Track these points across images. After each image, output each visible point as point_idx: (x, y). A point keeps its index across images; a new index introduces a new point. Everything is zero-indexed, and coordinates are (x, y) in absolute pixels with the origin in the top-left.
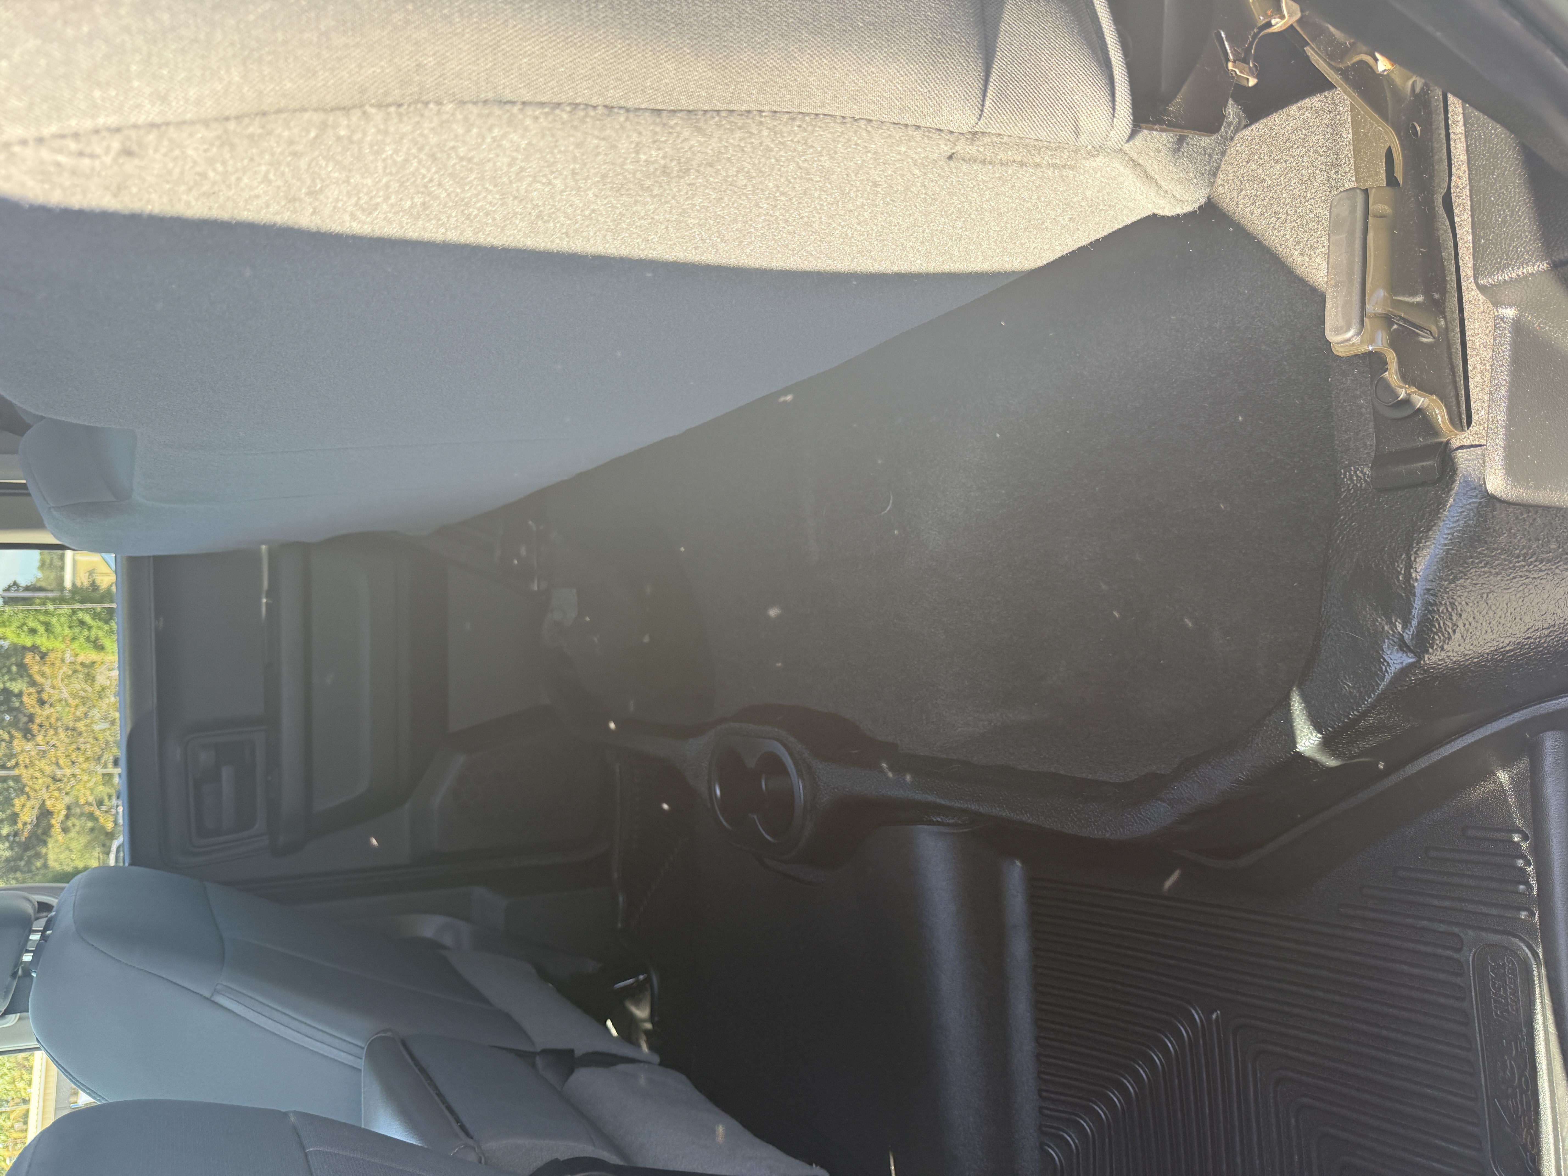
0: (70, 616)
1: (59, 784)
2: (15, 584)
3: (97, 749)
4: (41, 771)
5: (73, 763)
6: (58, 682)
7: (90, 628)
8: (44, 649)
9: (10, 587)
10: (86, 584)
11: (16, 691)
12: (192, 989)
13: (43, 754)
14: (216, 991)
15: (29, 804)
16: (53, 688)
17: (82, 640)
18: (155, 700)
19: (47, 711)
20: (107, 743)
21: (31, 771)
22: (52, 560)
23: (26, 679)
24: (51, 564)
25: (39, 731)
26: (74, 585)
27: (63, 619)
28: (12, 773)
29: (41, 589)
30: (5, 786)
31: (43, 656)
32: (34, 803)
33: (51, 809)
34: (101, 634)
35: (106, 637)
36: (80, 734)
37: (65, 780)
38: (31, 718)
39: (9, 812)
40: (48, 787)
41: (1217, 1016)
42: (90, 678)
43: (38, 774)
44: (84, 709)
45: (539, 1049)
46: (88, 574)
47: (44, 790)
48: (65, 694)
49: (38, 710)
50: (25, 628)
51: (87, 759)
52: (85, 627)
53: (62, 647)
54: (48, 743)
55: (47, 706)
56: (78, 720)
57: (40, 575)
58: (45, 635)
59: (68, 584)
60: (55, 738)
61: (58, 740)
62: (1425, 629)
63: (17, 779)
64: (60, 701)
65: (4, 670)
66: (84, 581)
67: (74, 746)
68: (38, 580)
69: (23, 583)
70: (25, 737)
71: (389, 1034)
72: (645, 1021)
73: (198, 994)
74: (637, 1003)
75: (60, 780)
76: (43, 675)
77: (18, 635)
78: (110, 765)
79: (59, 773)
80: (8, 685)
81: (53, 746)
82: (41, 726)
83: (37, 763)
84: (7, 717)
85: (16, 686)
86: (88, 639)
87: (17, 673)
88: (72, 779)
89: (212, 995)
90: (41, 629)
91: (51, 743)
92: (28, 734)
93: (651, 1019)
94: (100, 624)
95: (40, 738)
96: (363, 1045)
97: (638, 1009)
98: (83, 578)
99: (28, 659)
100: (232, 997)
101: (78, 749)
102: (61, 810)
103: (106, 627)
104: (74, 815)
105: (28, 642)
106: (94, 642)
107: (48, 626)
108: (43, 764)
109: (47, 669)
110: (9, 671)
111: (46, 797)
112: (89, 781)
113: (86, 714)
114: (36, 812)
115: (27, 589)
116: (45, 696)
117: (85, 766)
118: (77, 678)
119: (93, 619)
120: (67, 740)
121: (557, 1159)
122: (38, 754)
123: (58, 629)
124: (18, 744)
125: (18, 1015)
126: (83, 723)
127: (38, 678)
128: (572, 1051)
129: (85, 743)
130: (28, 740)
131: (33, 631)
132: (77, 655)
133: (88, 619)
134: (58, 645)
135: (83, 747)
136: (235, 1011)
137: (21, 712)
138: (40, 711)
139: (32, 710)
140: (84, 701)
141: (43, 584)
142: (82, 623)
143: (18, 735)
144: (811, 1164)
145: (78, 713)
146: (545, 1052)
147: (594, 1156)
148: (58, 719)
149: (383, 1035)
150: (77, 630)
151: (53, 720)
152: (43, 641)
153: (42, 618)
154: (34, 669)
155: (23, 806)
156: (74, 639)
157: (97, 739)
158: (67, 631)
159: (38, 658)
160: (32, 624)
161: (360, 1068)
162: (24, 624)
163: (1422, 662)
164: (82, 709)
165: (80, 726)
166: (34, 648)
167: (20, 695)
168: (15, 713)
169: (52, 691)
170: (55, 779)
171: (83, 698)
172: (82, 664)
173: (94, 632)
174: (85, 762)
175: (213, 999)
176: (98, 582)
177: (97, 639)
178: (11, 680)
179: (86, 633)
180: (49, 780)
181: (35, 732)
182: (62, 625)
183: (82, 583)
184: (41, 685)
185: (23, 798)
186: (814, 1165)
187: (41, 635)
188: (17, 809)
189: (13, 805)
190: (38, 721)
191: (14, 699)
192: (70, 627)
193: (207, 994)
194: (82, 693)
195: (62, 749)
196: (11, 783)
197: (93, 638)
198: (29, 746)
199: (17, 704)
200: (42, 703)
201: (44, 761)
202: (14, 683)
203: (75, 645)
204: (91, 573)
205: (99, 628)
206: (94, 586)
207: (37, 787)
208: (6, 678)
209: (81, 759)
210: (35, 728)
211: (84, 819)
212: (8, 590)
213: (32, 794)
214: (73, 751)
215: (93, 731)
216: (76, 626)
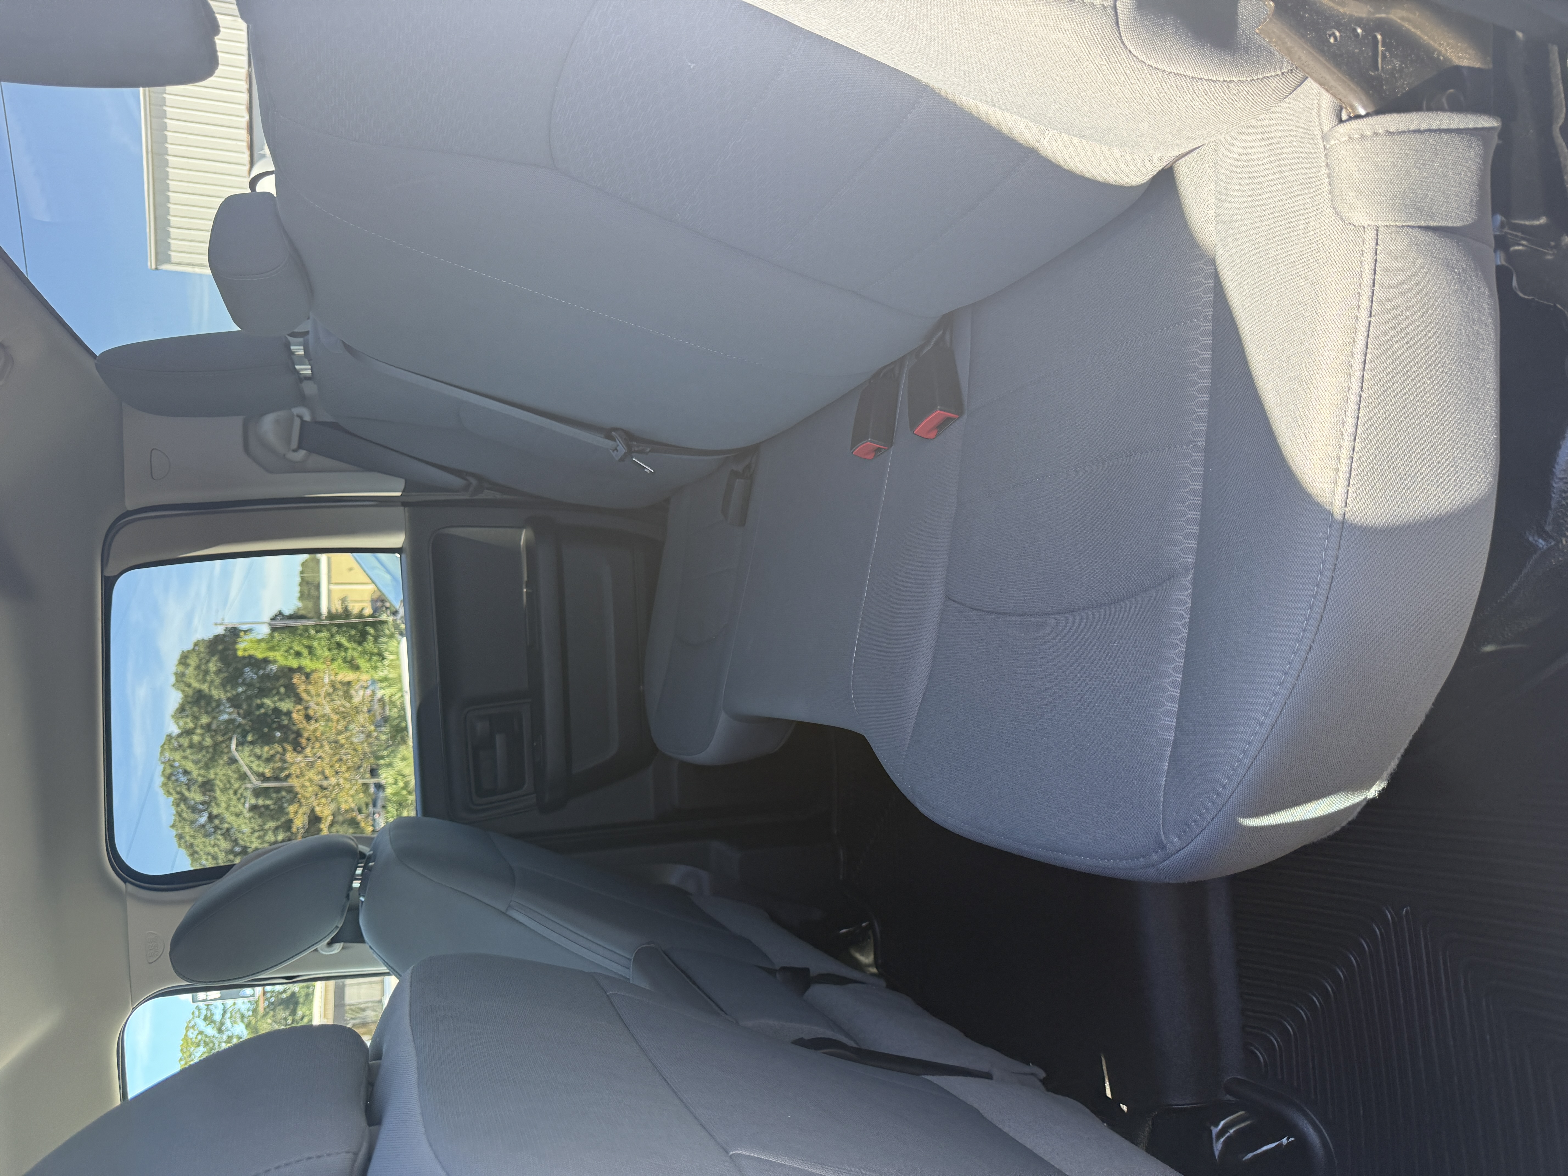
0: (329, 639)
1: (326, 792)
2: (280, 613)
3: (356, 759)
4: (310, 780)
5: (337, 773)
6: (321, 700)
7: (346, 649)
8: (308, 670)
9: (276, 616)
10: (340, 610)
11: (285, 710)
12: (491, 905)
13: (311, 765)
14: (510, 907)
15: (301, 811)
16: (318, 704)
17: (340, 661)
18: (438, 679)
19: (312, 726)
20: (365, 754)
21: (301, 780)
22: (309, 591)
23: (293, 699)
24: (309, 595)
25: (307, 745)
26: (329, 612)
27: (323, 642)
28: (285, 784)
29: (302, 617)
30: (280, 795)
31: (308, 676)
32: (305, 809)
33: (319, 814)
34: (356, 654)
35: (360, 658)
36: (342, 746)
37: (331, 788)
38: (299, 734)
39: (283, 819)
40: (316, 795)
41: (1407, 912)
42: (348, 696)
43: (307, 784)
44: (345, 723)
45: (778, 967)
46: (340, 602)
47: (314, 797)
48: (328, 710)
49: (304, 724)
50: (292, 652)
51: (348, 769)
52: (342, 649)
53: (324, 667)
54: (314, 755)
55: (313, 721)
56: (339, 733)
57: (300, 604)
58: (309, 657)
59: (324, 611)
60: (321, 750)
61: (324, 752)
62: (1560, 514)
63: (290, 790)
64: (323, 716)
65: (274, 692)
66: (337, 607)
67: (337, 757)
68: (299, 609)
69: (287, 612)
70: (295, 750)
71: (653, 945)
72: (869, 965)
73: (495, 908)
74: (862, 951)
75: (326, 789)
76: (308, 692)
77: (286, 658)
78: (368, 775)
79: (325, 783)
80: (278, 704)
81: (319, 757)
82: (308, 739)
83: (307, 773)
84: (278, 734)
85: (285, 706)
86: (345, 660)
87: (285, 694)
88: (336, 787)
89: (507, 910)
90: (305, 652)
91: (318, 755)
92: (298, 748)
93: (876, 964)
94: (355, 645)
95: (308, 751)
96: (629, 957)
97: (863, 955)
98: (337, 606)
99: (297, 679)
100: (522, 912)
101: (341, 760)
102: (328, 816)
103: (360, 649)
104: (337, 822)
105: (294, 663)
106: (350, 662)
107: (310, 649)
108: (311, 774)
109: (310, 687)
110: (278, 693)
111: (315, 804)
112: (351, 789)
113: (346, 727)
114: (306, 818)
115: (290, 617)
116: (311, 712)
117: (347, 775)
118: (338, 695)
119: (349, 641)
120: (331, 752)
121: (802, 1038)
122: (307, 765)
123: (319, 652)
124: (290, 756)
125: (342, 944)
126: (343, 736)
127: (304, 696)
128: (807, 970)
129: (346, 755)
130: (299, 752)
131: (298, 654)
132: (336, 674)
133: (344, 641)
134: (319, 665)
135: (344, 758)
136: (525, 923)
137: (290, 729)
138: (308, 726)
139: (301, 726)
140: (344, 715)
141: (302, 612)
142: (339, 645)
143: (289, 748)
144: (1028, 1064)
145: (339, 727)
146: (784, 969)
147: (834, 1038)
148: (322, 734)
149: (647, 945)
150: (335, 652)
151: (318, 734)
152: (307, 663)
153: (306, 642)
154: (302, 688)
155: (296, 813)
156: (333, 660)
157: (355, 750)
158: (327, 653)
159: (303, 678)
160: (297, 648)
161: (628, 977)
162: (291, 648)
163: (1560, 545)
164: (343, 723)
165: (342, 739)
166: (300, 669)
167: (289, 713)
168: (285, 730)
169: (317, 708)
170: (322, 788)
171: (343, 712)
172: (340, 682)
173: (350, 652)
174: (347, 771)
175: (508, 913)
176: (350, 608)
177: (353, 659)
178: (281, 700)
179: (343, 654)
180: (316, 788)
181: (304, 745)
182: (322, 648)
183: (337, 610)
184: (307, 702)
185: (296, 805)
186: (1031, 1064)
187: (306, 657)
188: (291, 816)
189: (287, 814)
190: (306, 735)
191: (283, 717)
192: (329, 650)
193: (503, 909)
194: (342, 709)
195: (327, 760)
196: (284, 793)
197: (349, 659)
198: (299, 758)
199: (286, 722)
200: (308, 718)
201: (312, 771)
202: (283, 704)
203: (336, 664)
204: (344, 600)
205: (354, 649)
206: (347, 613)
207: (308, 795)
208: (276, 698)
209: (344, 769)
210: (303, 741)
211: (345, 826)
212: (273, 619)
213: (303, 800)
214: (336, 762)
215: (352, 743)
216: (335, 649)
